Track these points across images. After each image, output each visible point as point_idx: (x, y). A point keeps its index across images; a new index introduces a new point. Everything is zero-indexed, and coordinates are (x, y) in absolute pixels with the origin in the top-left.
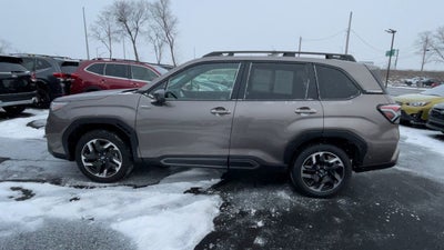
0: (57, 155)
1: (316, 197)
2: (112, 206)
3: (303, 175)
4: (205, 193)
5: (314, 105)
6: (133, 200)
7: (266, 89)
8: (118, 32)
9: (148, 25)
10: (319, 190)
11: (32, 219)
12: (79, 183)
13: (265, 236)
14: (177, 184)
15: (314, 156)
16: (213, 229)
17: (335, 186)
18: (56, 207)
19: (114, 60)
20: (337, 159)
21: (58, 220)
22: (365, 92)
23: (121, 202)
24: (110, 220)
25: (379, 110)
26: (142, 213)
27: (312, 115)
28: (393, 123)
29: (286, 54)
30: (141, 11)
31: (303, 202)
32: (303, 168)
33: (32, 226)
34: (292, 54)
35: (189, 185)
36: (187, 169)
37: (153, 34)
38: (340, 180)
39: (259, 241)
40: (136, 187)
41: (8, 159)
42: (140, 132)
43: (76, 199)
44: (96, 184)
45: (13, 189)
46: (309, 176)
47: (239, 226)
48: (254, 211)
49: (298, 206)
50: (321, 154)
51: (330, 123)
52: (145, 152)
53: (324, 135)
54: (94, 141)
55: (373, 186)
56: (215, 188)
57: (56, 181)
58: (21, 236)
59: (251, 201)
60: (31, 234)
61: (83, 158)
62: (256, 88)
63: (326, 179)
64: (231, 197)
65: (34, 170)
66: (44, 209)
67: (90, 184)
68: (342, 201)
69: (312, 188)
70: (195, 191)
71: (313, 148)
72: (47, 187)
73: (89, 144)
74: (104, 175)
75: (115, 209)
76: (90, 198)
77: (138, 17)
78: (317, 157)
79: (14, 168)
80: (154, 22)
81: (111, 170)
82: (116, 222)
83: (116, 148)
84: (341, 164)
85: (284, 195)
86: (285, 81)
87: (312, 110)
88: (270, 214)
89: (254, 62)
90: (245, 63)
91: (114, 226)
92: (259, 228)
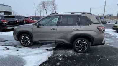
0: (16, 40)
1: (80, 52)
2: (25, 53)
3: (76, 46)
4: (50, 50)
5: (78, 27)
6: (31, 51)
7: (65, 23)
8: (42, 9)
9: (50, 7)
10: (80, 51)
11: (6, 55)
12: (20, 47)
13: (60, 62)
14: (43, 48)
15: (79, 41)
16: (47, 60)
17: (85, 50)
18: (12, 53)
19: (37, 16)
20: (85, 42)
21: (11, 55)
22: (93, 23)
23: (28, 52)
24: (23, 56)
25: (97, 28)
26: (31, 55)
27: (78, 30)
28: (102, 32)
29: (72, 13)
30: (48, 3)
31: (75, 54)
32: (76, 45)
33: (5, 57)
34: (74, 13)
35: (46, 48)
36: (47, 44)
37: (51, 9)
38: (87, 48)
39: (58, 64)
40: (33, 48)
41: (7, 41)
42: (34, 34)
43: (18, 51)
44: (24, 47)
45: (5, 48)
46: (77, 47)
47: (55, 59)
48: (61, 56)
49: (74, 55)
50: (81, 41)
51: (83, 32)
52: (35, 39)
53: (81, 35)
54: (23, 36)
55: (99, 50)
56: (53, 49)
57: (15, 46)
58: (2, 59)
59: (61, 53)
60: (4, 59)
61: (21, 41)
62: (63, 23)
63: (83, 48)
64: (56, 51)
65: (12, 43)
66: (9, 53)
67: (23, 47)
68: (87, 54)
69: (79, 50)
70: (48, 50)
71: (79, 39)
72: (13, 47)
73: (22, 37)
74: (26, 45)
75: (26, 53)
76: (21, 50)
77: (47, 5)
78: (80, 41)
79: (8, 43)
80: (51, 6)
81: (27, 44)
82: (24, 57)
83: (28, 38)
84: (87, 44)
85: (71, 52)
86: (71, 20)
87: (78, 28)
88: (65, 56)
89: (63, 16)
90: (60, 16)
91: (23, 58)
92: (60, 60)
